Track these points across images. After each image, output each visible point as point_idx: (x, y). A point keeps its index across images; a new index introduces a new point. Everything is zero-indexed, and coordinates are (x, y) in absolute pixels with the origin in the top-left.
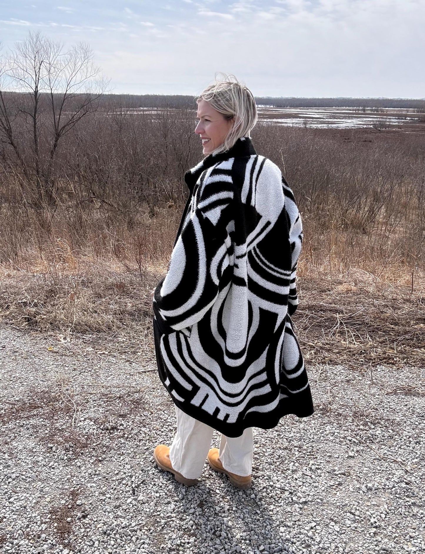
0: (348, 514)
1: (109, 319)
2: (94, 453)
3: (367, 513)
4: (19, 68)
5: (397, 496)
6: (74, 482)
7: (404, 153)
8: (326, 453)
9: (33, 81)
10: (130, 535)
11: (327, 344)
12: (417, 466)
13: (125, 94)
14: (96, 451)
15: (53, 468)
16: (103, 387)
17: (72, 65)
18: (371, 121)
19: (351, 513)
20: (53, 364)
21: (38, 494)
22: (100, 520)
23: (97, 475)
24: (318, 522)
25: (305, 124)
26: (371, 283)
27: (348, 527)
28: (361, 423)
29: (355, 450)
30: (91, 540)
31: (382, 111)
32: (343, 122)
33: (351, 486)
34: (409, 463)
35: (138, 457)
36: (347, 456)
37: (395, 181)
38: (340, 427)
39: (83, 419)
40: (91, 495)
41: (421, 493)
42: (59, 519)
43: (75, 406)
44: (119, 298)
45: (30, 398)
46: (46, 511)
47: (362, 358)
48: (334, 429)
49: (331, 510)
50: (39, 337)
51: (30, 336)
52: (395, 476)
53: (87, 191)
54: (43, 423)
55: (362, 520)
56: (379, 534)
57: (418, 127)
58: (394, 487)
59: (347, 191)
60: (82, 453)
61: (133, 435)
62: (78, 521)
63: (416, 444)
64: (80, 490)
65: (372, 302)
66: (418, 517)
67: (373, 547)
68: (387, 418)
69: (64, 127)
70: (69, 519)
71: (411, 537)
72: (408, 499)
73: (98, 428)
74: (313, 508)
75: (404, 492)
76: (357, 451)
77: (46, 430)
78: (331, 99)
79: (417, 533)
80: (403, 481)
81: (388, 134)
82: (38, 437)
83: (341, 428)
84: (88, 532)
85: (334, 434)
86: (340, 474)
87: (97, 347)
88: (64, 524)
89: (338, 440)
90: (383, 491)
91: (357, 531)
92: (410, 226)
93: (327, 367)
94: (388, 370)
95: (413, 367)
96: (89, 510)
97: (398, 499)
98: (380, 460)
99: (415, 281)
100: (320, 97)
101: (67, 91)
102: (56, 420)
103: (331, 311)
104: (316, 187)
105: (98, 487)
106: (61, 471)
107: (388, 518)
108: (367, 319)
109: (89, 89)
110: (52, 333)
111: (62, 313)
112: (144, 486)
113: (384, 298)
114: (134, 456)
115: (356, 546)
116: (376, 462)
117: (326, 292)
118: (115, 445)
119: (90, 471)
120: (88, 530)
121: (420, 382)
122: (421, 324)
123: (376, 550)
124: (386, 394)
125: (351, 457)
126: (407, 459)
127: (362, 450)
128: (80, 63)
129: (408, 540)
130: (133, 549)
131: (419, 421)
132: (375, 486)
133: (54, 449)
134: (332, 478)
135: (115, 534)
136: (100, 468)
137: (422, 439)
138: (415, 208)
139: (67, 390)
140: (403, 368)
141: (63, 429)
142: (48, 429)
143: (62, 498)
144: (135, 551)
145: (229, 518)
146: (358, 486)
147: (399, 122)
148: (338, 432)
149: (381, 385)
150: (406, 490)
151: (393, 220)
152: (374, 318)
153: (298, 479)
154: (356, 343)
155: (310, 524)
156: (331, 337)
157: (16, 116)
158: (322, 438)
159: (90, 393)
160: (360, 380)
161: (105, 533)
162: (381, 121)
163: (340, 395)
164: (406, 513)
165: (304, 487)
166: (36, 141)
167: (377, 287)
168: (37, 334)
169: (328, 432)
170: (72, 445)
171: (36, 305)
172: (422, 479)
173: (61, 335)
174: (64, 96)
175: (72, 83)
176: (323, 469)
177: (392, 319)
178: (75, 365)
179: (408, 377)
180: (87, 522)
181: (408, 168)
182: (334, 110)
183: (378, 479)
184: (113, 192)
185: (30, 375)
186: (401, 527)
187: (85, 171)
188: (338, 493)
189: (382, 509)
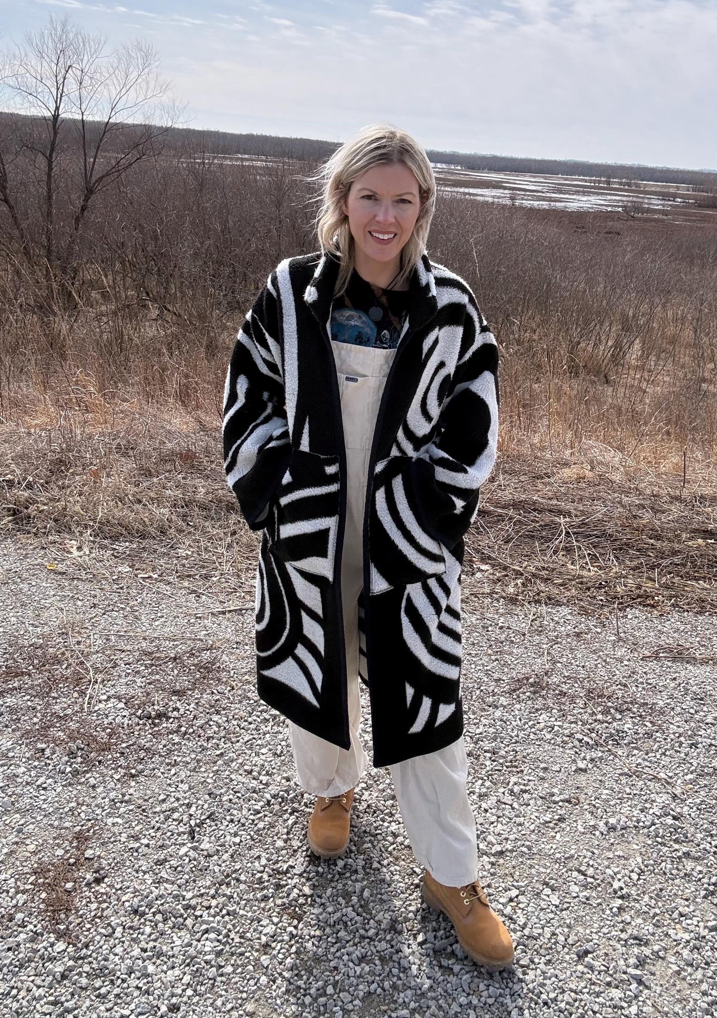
0: (575, 874)
1: (164, 515)
2: (122, 762)
3: (608, 871)
4: (28, 75)
5: (659, 840)
6: (83, 815)
7: (672, 254)
8: (539, 764)
9: (51, 99)
10: (182, 916)
11: (544, 568)
12: (692, 786)
13: (212, 129)
14: (126, 758)
15: (44, 789)
16: (145, 639)
17: (121, 76)
18: (619, 201)
19: (579, 871)
20: (54, 596)
21: (12, 836)
22: (128, 888)
23: (126, 802)
24: (523, 889)
25: (513, 199)
26: (617, 466)
27: (575, 898)
28: (599, 709)
29: (588, 758)
30: (109, 925)
31: (637, 185)
32: (574, 199)
33: (580, 823)
34: (679, 781)
35: (203, 769)
36: (574, 768)
37: (657, 300)
38: (564, 716)
39: (105, 697)
40: (112, 839)
41: (699, 836)
42: (49, 885)
43: (91, 673)
44: (184, 478)
45: (8, 656)
46: (26, 870)
47: (602, 595)
48: (553, 719)
49: (545, 867)
50: (31, 544)
51: (15, 542)
52: (655, 804)
53: (137, 288)
54: (29, 703)
55: (599, 885)
56: (627, 909)
57: (695, 214)
58: (653, 824)
59: (579, 311)
60: (100, 762)
61: (195, 728)
62: (85, 889)
63: (691, 748)
64: (92, 831)
65: (618, 499)
66: (694, 879)
67: (616, 933)
68: (642, 701)
69: (101, 178)
70: (69, 885)
71: (681, 915)
72: (676, 846)
73: (132, 714)
74: (513, 863)
75: (671, 833)
76: (592, 760)
77: (35, 716)
78: (556, 161)
79: (692, 908)
80: (669, 814)
81: (646, 223)
82: (18, 729)
83: (564, 718)
84: (103, 910)
85: (553, 729)
86: (562, 801)
87: (137, 566)
88: (60, 894)
89: (559, 740)
90: (634, 832)
91: (589, 904)
92: (681, 375)
93: (543, 609)
94: (644, 617)
95: (686, 613)
96: (107, 868)
97: (659, 846)
98: (631, 776)
99: (689, 466)
100: (538, 157)
101: (110, 118)
102: (54, 698)
103: (550, 511)
104: (528, 303)
105: (127, 826)
106: (59, 794)
107: (642, 881)
108: (610, 528)
109: (148, 118)
110: (56, 538)
111: (78, 502)
112: (213, 824)
113: (639, 492)
114: (196, 767)
115: (588, 931)
116: (624, 780)
117: (542, 478)
118: (161, 747)
119: (113, 795)
120: (104, 905)
121: (698, 639)
122: (699, 540)
123: (622, 939)
124: (642, 659)
125: (581, 770)
126: (676, 774)
127: (601, 758)
128: (135, 74)
129: (677, 921)
130: (186, 941)
131: (695, 707)
132: (621, 823)
133: (48, 752)
134: (549, 807)
135: (154, 914)
136: (133, 790)
137: (700, 740)
138: (688, 345)
139: (79, 643)
140: (669, 613)
141: (66, 715)
142: (39, 715)
143: (59, 845)
144: (191, 945)
145: (365, 883)
146: (592, 823)
147: (663, 205)
148: (559, 726)
149: (633, 644)
150: (673, 830)
151: (652, 363)
152: (621, 526)
153: (490, 810)
154: (591, 568)
155: (508, 892)
156: (551, 556)
157: (17, 154)
158: (532, 736)
159: (120, 650)
160: (598, 633)
161: (136, 912)
162: (634, 202)
163: (565, 660)
164: (673, 872)
165: (499, 825)
166: (50, 197)
167: (627, 473)
168: (28, 538)
169: (542, 725)
170: (82, 746)
171: (30, 486)
172: (700, 810)
173: (73, 542)
174: (103, 127)
175: (120, 106)
176: (532, 791)
177: (652, 530)
178: (95, 596)
179: (677, 630)
180: (103, 891)
181: (678, 281)
182: (559, 179)
183: (626, 810)
184: (182, 292)
185: (11, 614)
186: (665, 897)
187: (135, 255)
188: (558, 835)
189: (633, 864)
